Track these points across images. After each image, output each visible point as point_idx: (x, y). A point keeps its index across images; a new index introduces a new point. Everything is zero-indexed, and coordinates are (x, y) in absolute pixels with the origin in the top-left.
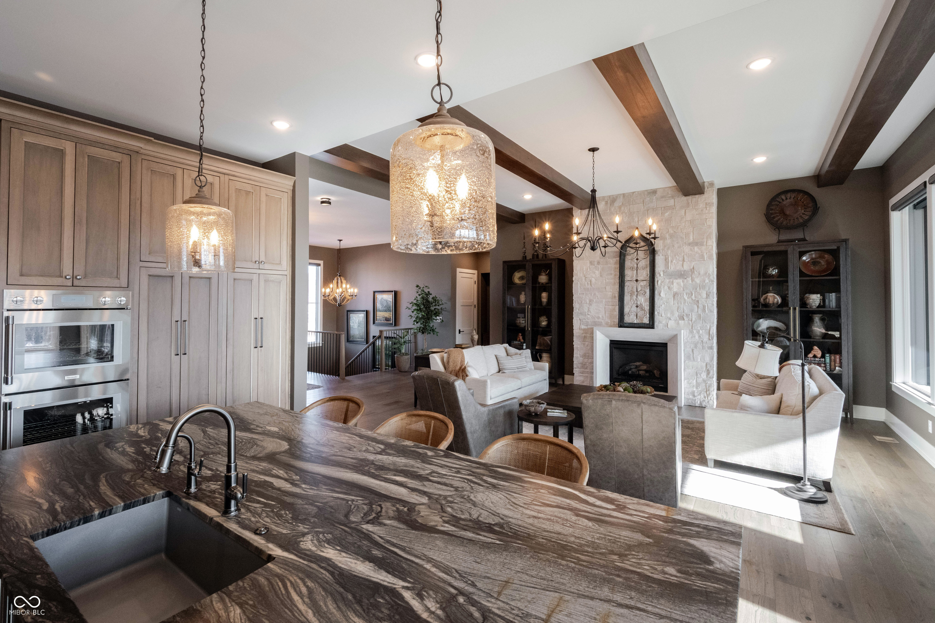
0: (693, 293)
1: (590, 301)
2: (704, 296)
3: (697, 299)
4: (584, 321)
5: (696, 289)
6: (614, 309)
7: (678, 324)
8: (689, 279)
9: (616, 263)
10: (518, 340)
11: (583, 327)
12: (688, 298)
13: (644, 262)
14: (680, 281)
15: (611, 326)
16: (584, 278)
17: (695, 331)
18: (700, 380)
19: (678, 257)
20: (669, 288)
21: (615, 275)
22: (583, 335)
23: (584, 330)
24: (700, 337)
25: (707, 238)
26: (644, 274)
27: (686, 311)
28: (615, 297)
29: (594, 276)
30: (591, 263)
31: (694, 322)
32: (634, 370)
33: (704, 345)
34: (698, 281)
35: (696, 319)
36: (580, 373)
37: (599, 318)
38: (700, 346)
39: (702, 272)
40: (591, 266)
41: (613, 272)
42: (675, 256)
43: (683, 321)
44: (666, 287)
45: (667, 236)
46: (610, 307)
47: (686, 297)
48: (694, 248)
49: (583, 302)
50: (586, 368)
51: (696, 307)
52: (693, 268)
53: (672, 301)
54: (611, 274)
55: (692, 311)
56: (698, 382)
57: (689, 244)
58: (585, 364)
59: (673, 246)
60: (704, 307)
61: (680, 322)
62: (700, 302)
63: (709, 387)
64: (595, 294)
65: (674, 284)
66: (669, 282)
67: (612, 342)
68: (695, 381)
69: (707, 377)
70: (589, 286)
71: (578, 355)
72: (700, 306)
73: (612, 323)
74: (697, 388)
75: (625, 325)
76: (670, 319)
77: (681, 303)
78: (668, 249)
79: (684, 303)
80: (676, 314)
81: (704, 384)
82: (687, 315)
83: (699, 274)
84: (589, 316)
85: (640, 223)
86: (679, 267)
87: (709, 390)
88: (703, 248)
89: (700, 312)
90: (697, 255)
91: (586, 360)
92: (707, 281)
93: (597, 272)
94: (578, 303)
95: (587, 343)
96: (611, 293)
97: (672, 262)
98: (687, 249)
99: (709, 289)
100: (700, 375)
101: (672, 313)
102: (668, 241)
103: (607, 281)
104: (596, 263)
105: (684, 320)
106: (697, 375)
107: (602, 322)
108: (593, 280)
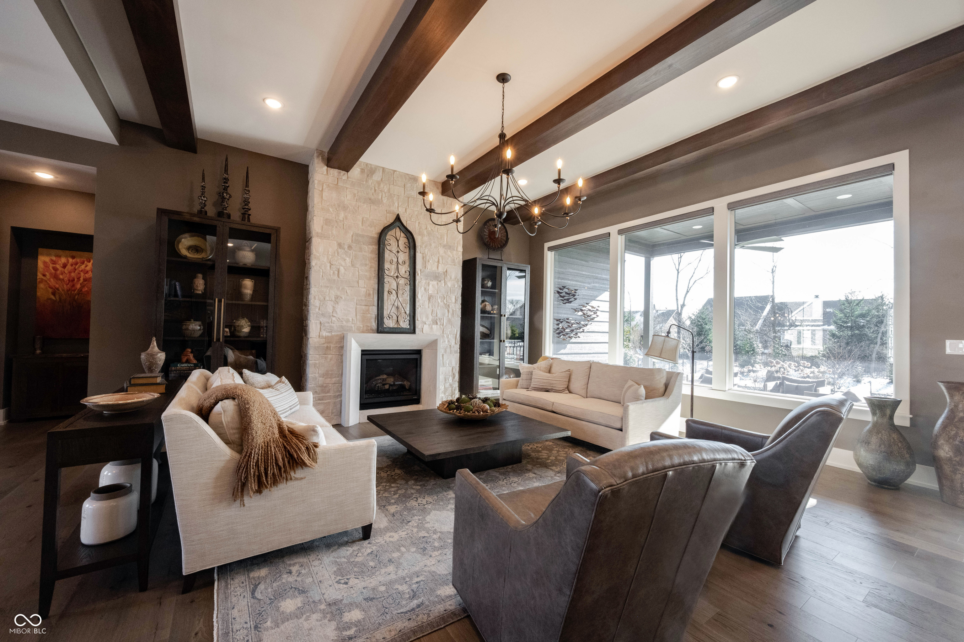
0: (445, 296)
1: (337, 297)
2: (454, 301)
3: (448, 304)
4: (327, 325)
5: (448, 293)
6: (368, 310)
7: (432, 328)
8: (443, 282)
9: (372, 252)
10: (184, 360)
11: (325, 334)
12: (441, 302)
13: (404, 257)
14: (435, 283)
15: (363, 332)
16: (329, 265)
17: (445, 336)
18: (447, 385)
19: (434, 258)
20: (425, 289)
21: (371, 267)
22: (325, 345)
23: (326, 338)
24: (449, 341)
25: (457, 244)
26: (404, 269)
27: (439, 315)
28: (369, 295)
29: (343, 264)
30: (340, 245)
31: (445, 327)
32: (379, 385)
33: (452, 349)
34: (449, 284)
35: (446, 323)
36: (319, 400)
37: (348, 321)
38: (448, 350)
39: (453, 277)
40: (340, 250)
41: (368, 262)
42: (432, 255)
43: (436, 326)
44: (423, 288)
45: (425, 233)
46: (364, 307)
47: (439, 301)
48: (447, 251)
49: (327, 298)
50: (328, 392)
51: (446, 311)
52: (446, 271)
53: (427, 303)
54: (366, 265)
55: (444, 315)
56: (446, 387)
57: (444, 246)
58: (326, 387)
59: (431, 245)
60: (453, 311)
61: (433, 326)
62: (450, 307)
63: (454, 390)
64: (343, 289)
65: (430, 286)
66: (425, 283)
67: (365, 353)
68: (443, 387)
69: (453, 380)
70: (336, 277)
71: (317, 375)
72: (450, 310)
73: (365, 328)
74: (445, 394)
75: (386, 330)
76: (425, 323)
77: (435, 307)
78: (425, 247)
79: (438, 306)
80: (431, 318)
81: (450, 389)
82: (439, 319)
83: (451, 278)
84: (334, 319)
85: (400, 210)
86: (435, 268)
87: (454, 394)
88: (455, 252)
89: (450, 316)
90: (450, 259)
91: (328, 380)
92: (456, 286)
93: (348, 259)
94: (319, 300)
95: (330, 356)
96: (365, 290)
97: (428, 261)
98: (442, 251)
99: (457, 294)
100: (448, 380)
101: (427, 317)
102: (426, 238)
103: (361, 273)
104: (346, 247)
105: (437, 324)
106: (445, 380)
107: (351, 327)
108: (342, 270)
